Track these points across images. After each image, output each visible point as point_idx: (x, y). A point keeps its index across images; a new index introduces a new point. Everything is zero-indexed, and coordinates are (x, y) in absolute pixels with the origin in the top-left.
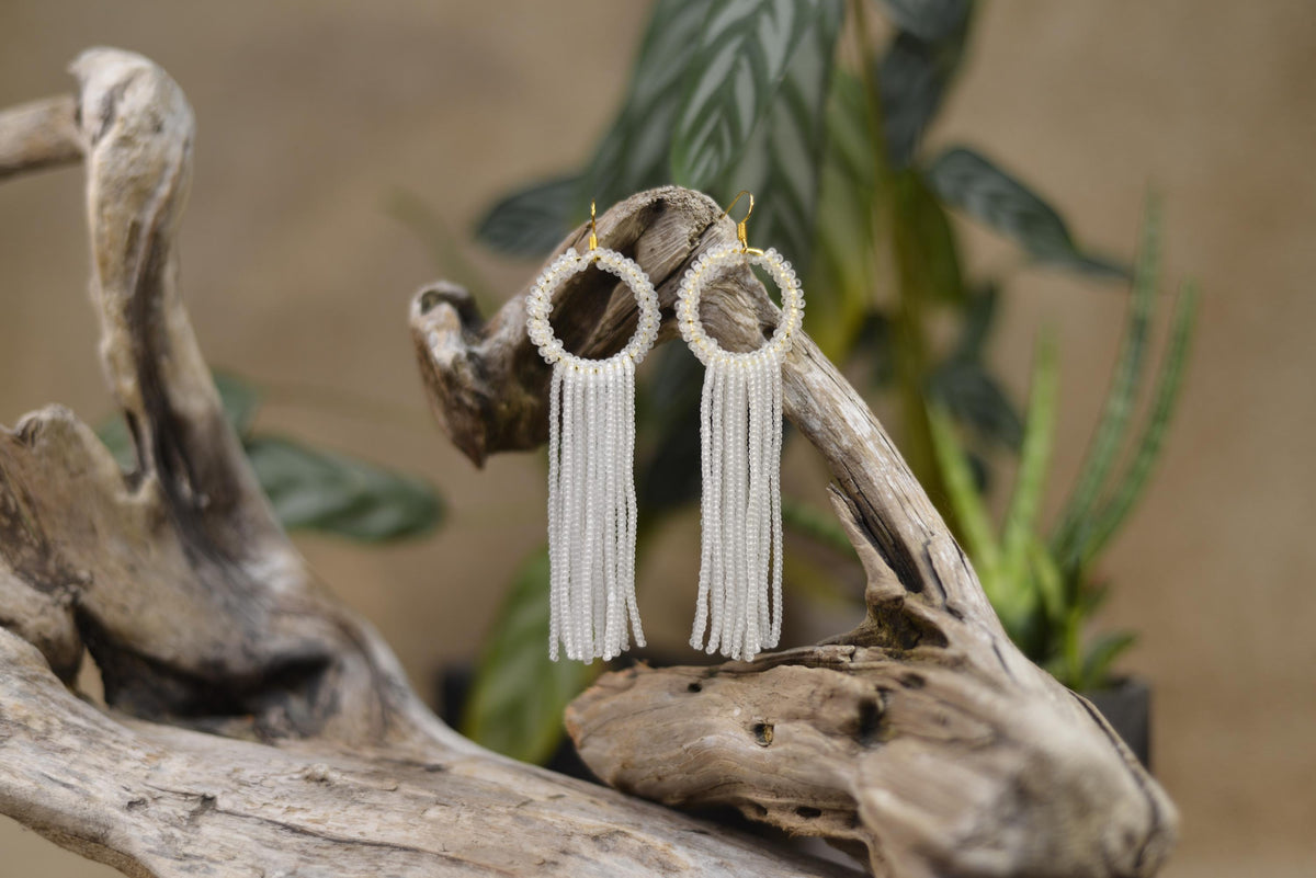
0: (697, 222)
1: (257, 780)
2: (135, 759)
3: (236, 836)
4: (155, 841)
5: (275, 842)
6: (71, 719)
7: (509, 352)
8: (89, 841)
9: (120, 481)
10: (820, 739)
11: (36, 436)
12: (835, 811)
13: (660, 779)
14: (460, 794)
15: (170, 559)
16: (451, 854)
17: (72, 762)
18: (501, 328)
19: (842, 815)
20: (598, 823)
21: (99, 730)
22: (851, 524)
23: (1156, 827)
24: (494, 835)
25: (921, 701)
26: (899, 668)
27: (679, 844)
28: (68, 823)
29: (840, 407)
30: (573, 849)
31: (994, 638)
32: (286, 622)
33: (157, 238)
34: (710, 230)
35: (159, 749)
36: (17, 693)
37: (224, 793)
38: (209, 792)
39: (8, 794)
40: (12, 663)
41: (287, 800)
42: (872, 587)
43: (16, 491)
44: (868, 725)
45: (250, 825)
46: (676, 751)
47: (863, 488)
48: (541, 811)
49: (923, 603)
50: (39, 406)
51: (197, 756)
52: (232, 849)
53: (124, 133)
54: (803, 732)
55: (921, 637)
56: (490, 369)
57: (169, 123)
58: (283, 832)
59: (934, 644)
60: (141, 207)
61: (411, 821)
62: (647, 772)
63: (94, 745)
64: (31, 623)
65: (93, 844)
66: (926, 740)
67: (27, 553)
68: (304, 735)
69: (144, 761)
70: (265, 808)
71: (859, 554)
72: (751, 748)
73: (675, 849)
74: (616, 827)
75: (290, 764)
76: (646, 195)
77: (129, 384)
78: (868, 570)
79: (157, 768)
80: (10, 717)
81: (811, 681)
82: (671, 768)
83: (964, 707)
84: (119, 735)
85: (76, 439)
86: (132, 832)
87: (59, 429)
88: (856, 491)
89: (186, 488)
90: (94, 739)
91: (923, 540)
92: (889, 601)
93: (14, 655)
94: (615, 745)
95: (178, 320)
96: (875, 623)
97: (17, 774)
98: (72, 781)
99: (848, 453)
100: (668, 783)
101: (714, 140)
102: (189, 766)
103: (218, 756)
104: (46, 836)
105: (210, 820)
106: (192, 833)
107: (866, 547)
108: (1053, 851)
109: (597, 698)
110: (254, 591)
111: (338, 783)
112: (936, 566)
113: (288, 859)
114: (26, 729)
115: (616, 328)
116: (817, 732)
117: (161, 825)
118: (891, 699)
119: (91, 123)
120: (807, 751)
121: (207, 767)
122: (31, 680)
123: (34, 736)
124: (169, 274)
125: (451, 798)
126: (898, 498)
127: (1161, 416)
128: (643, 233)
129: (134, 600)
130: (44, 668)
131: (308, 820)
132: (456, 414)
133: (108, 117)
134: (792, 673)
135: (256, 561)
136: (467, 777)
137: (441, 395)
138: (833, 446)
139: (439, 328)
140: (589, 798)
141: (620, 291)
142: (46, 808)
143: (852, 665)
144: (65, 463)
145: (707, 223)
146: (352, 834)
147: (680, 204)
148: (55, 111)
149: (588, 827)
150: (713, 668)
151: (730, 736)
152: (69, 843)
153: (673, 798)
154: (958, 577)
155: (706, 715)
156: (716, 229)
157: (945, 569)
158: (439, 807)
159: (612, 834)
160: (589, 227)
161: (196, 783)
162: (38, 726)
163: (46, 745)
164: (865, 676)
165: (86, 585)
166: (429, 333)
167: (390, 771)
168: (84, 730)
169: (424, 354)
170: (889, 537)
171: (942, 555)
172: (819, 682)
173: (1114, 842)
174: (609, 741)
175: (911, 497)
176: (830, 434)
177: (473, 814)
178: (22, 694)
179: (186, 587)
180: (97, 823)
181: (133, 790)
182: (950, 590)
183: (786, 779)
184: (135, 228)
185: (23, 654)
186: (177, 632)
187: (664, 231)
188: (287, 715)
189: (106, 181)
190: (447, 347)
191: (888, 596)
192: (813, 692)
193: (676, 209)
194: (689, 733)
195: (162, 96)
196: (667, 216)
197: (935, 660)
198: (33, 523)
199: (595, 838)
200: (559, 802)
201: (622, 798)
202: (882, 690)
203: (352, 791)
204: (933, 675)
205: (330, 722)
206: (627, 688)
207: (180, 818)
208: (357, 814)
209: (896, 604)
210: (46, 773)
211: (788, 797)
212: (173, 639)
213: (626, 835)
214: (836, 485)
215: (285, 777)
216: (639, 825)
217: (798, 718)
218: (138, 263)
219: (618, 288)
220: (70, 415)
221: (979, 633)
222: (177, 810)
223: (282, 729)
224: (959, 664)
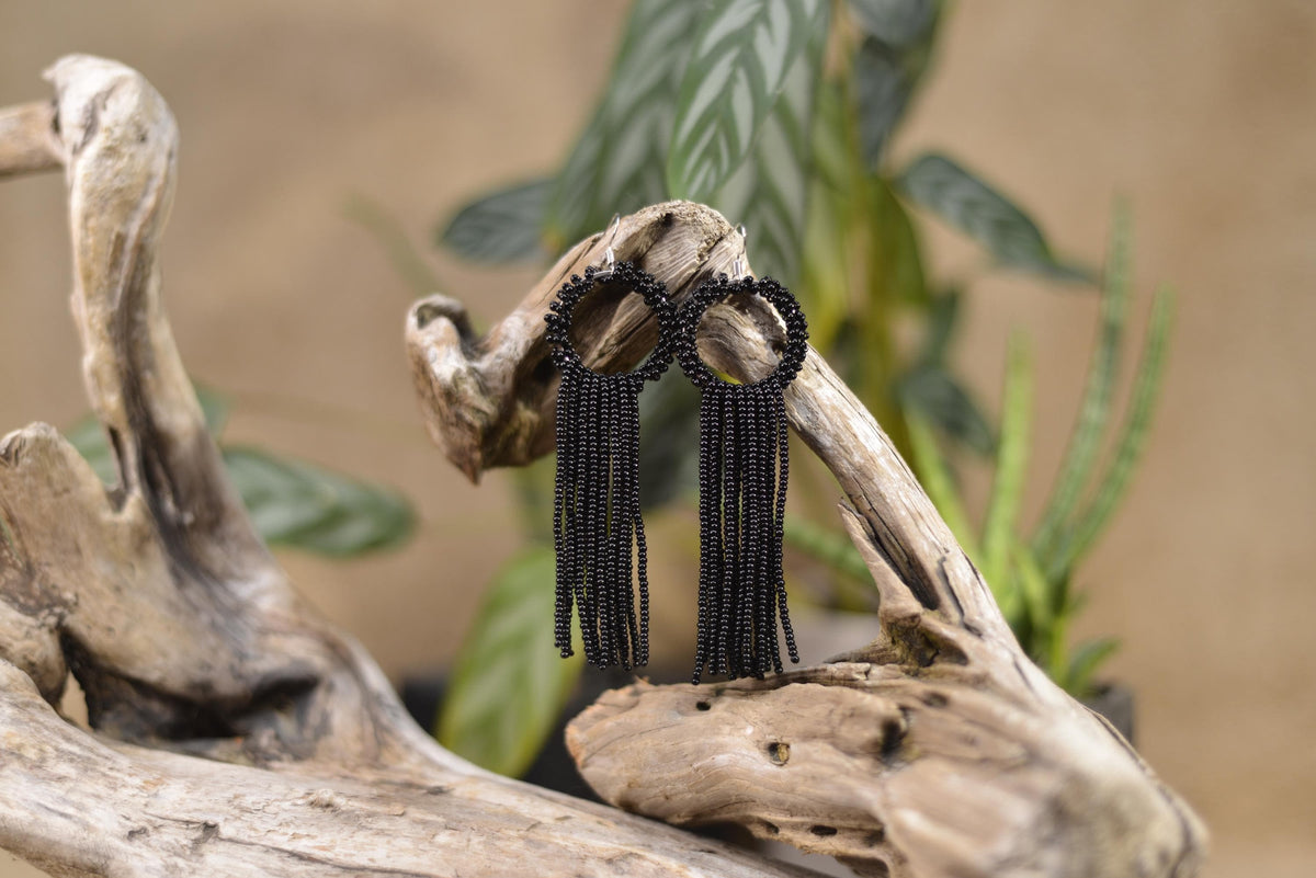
0: (706, 237)
1: (260, 806)
2: (132, 787)
3: (242, 865)
4: (158, 870)
5: (283, 870)
6: (65, 746)
7: (511, 367)
8: (87, 871)
9: (104, 501)
10: (841, 759)
11: (20, 455)
12: (852, 830)
13: (667, 798)
14: (467, 816)
15: (154, 576)
17: (67, 792)
18: (502, 343)
19: (859, 834)
20: (609, 845)
21: (94, 757)
22: (864, 541)
23: (1188, 847)
24: (507, 860)
25: (951, 721)
26: (919, 687)
27: (692, 865)
28: (67, 854)
29: (851, 424)
30: (587, 872)
31: (1014, 656)
32: (273, 641)
33: (141, 248)
34: (720, 244)
35: (156, 776)
36: (9, 720)
37: (226, 819)
38: (211, 819)
40: (2, 690)
41: (292, 826)
42: (887, 605)
44: (891, 744)
45: (254, 852)
46: (685, 771)
47: (875, 505)
48: (551, 833)
49: (940, 620)
50: (22, 426)
51: (195, 783)
53: (109, 143)
54: (822, 751)
55: (937, 654)
56: (490, 384)
57: (152, 136)
58: (291, 860)
59: (951, 662)
60: (126, 219)
61: (421, 846)
62: (655, 791)
63: (89, 773)
64: (17, 647)
65: (91, 875)
66: (955, 760)
67: (11, 574)
68: (298, 757)
69: (142, 788)
70: (269, 835)
71: (872, 571)
72: (766, 767)
73: (690, 871)
74: (629, 849)
75: (291, 789)
76: (655, 209)
77: (112, 401)
78: (881, 587)
79: (156, 795)
80: (3, 745)
81: (829, 700)
82: (680, 786)
83: (994, 727)
84: (114, 762)
85: (61, 456)
86: (134, 863)
87: (42, 446)
88: (869, 507)
89: (169, 506)
90: (89, 766)
91: (938, 556)
92: (905, 619)
93: (4, 681)
94: (621, 764)
95: (160, 334)
96: (889, 640)
97: (13, 804)
98: (70, 810)
99: (859, 469)
100: (676, 801)
102: (188, 793)
103: (217, 782)
104: (39, 867)
105: (214, 848)
106: (197, 861)
107: (880, 565)
108: (1091, 870)
109: (600, 717)
110: (238, 610)
111: (344, 809)
112: (953, 583)
114: (20, 757)
115: (619, 342)
116: (837, 751)
117: (165, 854)
118: (914, 719)
119: (72, 132)
120: (827, 771)
121: (207, 793)
122: (22, 706)
123: (29, 765)
124: (153, 287)
125: (460, 822)
126: (911, 514)
127: (1138, 422)
128: (651, 247)
129: (120, 622)
130: (34, 694)
131: (315, 847)
132: (453, 430)
133: (90, 128)
134: (806, 691)
135: (244, 579)
136: (471, 799)
137: (439, 411)
138: (845, 462)
139: (438, 343)
140: (595, 818)
141: (624, 308)
142: (42, 838)
143: (868, 683)
144: (49, 482)
145: (716, 238)
146: (361, 860)
147: (689, 219)
149: (600, 849)
150: (719, 685)
151: (744, 755)
152: (66, 873)
153: (679, 816)
154: (975, 594)
155: (718, 734)
156: (725, 244)
157: (961, 585)
158: (448, 832)
159: (625, 856)
160: (596, 241)
161: (196, 810)
162: (31, 754)
163: (41, 774)
164: (883, 694)
165: (71, 607)
166: (427, 348)
167: (394, 794)
168: (79, 757)
169: (422, 368)
170: (902, 554)
171: (958, 573)
172: (837, 701)
173: (1150, 861)
174: (614, 760)
175: (923, 513)
176: (842, 451)
177: (482, 839)
178: (15, 721)
179: (171, 605)
180: (97, 854)
181: (133, 819)
182: (967, 606)
183: (800, 798)
184: (120, 240)
185: (13, 680)
186: (164, 655)
187: (672, 246)
188: (277, 737)
189: (90, 193)
190: (447, 363)
191: (905, 614)
192: (831, 711)
193: (685, 224)
194: (699, 752)
195: (145, 105)
196: (675, 231)
197: (954, 679)
198: (17, 544)
199: (610, 861)
200: (567, 823)
201: (627, 818)
202: (904, 709)
203: (358, 816)
204: (957, 694)
205: (323, 744)
206: (632, 706)
207: (182, 847)
208: (365, 840)
209: (913, 621)
210: (42, 802)
211: (803, 815)
212: (160, 661)
213: (639, 857)
214: (847, 501)
215: (289, 803)
216: (649, 846)
217: (815, 737)
218: (122, 276)
219: (624, 302)
220: (53, 433)
221: (999, 650)
222: (179, 839)
223: (274, 751)
224: (979, 681)
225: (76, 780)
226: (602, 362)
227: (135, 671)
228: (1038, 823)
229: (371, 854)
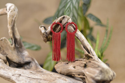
1: (25, 73)
2: (13, 71)
8: (8, 79)
9: (11, 45)
10: (81, 68)
11: (3, 40)
12: (82, 75)
14: (45, 74)
18: (48, 29)
20: (58, 76)
21: (9, 68)
22: (83, 47)
23: (114, 75)
24: (49, 77)
25: (91, 64)
26: (88, 61)
27: (66, 78)
28: (6, 77)
29: (82, 36)
30: (56, 79)
32: (27, 58)
33: (14, 21)
34: (69, 19)
35: (15, 70)
37: (22, 74)
38: (20, 74)
39: (1, 74)
40: (1, 62)
41: (28, 75)
42: (85, 53)
44: (85, 66)
45: (25, 77)
47: (84, 44)
49: (90, 54)
50: (3, 37)
51: (19, 71)
52: (23, 79)
53: (11, 11)
54: (79, 67)
57: (15, 10)
58: (28, 78)
59: (91, 58)
60: (13, 18)
61: (40, 76)
62: (63, 72)
64: (2, 58)
66: (91, 67)
67: (2, 51)
68: (29, 69)
70: (26, 75)
72: (73, 69)
75: (28, 71)
76: (63, 16)
77: (11, 35)
79: (15, 72)
80: (1, 67)
82: (65, 71)
83: (95, 64)
84: (11, 69)
85: (7, 40)
86: (13, 78)
87: (5, 39)
89: (17, 45)
91: (90, 49)
92: (87, 54)
95: (16, 29)
96: (85, 57)
97: (1, 72)
98: (7, 73)
100: (65, 73)
103: (21, 71)
104: (4, 79)
105: (21, 76)
106: (19, 78)
108: (104, 77)
109: (58, 65)
110: (24, 55)
111: (33, 73)
112: (91, 51)
113: (28, 80)
115: (60, 29)
120: (79, 69)
124: (15, 25)
126: (87, 45)
128: (62, 20)
129: (12, 56)
130: (4, 62)
131: (30, 76)
132: (44, 38)
133: (10, 9)
134: (77, 62)
135: (24, 52)
136: (45, 72)
137: (42, 36)
138: (81, 40)
139: (42, 29)
140: (57, 74)
142: (4, 76)
143: (83, 61)
144: (5, 43)
146: (35, 78)
148: (4, 9)
150: (69, 62)
151: (71, 68)
152: (6, 79)
155: (69, 66)
158: (43, 75)
159: (60, 77)
160: (57, 19)
162: (3, 68)
163: (4, 70)
164: (85, 61)
165: (7, 55)
167: (38, 72)
169: (41, 32)
170: (86, 48)
172: (80, 62)
173: (110, 76)
174: (59, 69)
177: (46, 76)
178: (2, 65)
179: (17, 55)
180: (9, 77)
181: (13, 74)
182: (93, 53)
184: (12, 20)
187: (64, 20)
190: (43, 31)
193: (66, 17)
194: (67, 68)
198: (2, 49)
199: (58, 78)
200: (54, 75)
201: (60, 74)
202: (87, 63)
204: (91, 61)
205: (31, 68)
206: (61, 64)
208: (35, 76)
210: (4, 72)
211: (77, 73)
212: (16, 60)
214: (81, 44)
216: (62, 77)
218: (13, 23)
221: (96, 57)
222: (17, 76)
223: (27, 68)
224: (94, 60)
225: (8, 70)
226: (58, 31)
227: (13, 61)
228: (99, 73)
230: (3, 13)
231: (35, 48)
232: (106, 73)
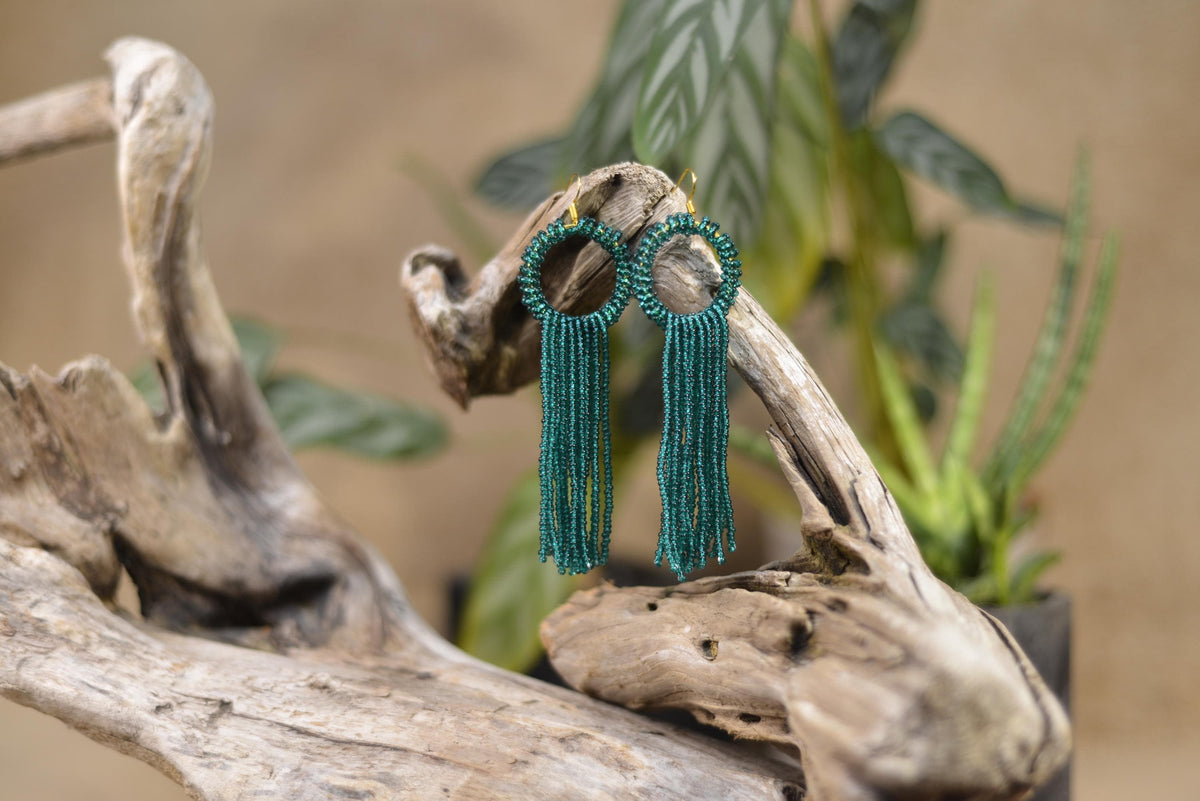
0: (650, 195)
1: (269, 687)
2: (163, 669)
3: (249, 737)
4: (179, 740)
5: (283, 742)
6: (108, 633)
7: (488, 309)
8: (124, 739)
9: (151, 422)
10: (757, 656)
11: (77, 385)
12: (773, 718)
13: (621, 686)
14: (445, 700)
15: (197, 488)
16: (435, 754)
17: (108, 671)
18: (481, 288)
19: (776, 721)
20: (565, 726)
21: (132, 642)
22: (788, 464)
23: (1048, 740)
24: (473, 737)
25: (847, 625)
26: (826, 593)
27: (636, 745)
28: (104, 724)
29: (778, 359)
30: (542, 750)
31: (910, 566)
32: (298, 545)
33: (180, 207)
34: (663, 201)
35: (184, 659)
36: (60, 610)
37: (239, 698)
38: (227, 697)
39: (52, 698)
40: (56, 584)
41: (294, 705)
42: (806, 520)
43: (60, 431)
44: (799, 644)
45: (261, 727)
46: (634, 664)
47: (798, 431)
48: (515, 715)
49: (850, 535)
50: (78, 357)
51: (217, 665)
52: (246, 749)
53: (150, 116)
54: (741, 648)
55: (848, 564)
56: (472, 324)
57: (190, 105)
58: (290, 733)
59: (859, 571)
60: (166, 180)
61: (401, 724)
62: (611, 680)
63: (127, 656)
64: (74, 548)
65: (127, 742)
66: (847, 659)
67: (70, 486)
68: (313, 645)
69: (170, 670)
70: (275, 712)
71: (795, 490)
72: (699, 661)
73: (632, 750)
74: (582, 730)
75: (298, 673)
76: (606, 171)
77: (158, 337)
78: (802, 504)
79: (182, 676)
80: (54, 631)
81: (751, 604)
82: (631, 677)
83: (880, 630)
84: (149, 647)
85: (112, 385)
86: (159, 733)
87: (96, 377)
89: (210, 427)
91: (851, 478)
92: (820, 533)
93: (58, 577)
94: (583, 656)
95: (201, 279)
96: (809, 551)
97: (61, 681)
98: (108, 688)
99: (784, 400)
100: (628, 691)
101: (672, 113)
102: (210, 674)
103: (235, 666)
104: (86, 734)
105: (227, 722)
106: (212, 733)
107: (801, 484)
108: (953, 759)
109: (568, 614)
110: (270, 517)
111: (338, 690)
112: (861, 502)
113: (294, 758)
114: (68, 642)
115: (581, 287)
116: (753, 648)
117: (184, 726)
118: (818, 620)
119: (122, 106)
120: (746, 666)
121: (226, 675)
122: (72, 598)
123: (75, 648)
124: (192, 239)
125: (437, 704)
126: (829, 440)
128: (603, 204)
129: (164, 526)
130: (85, 588)
131: (311, 723)
132: (442, 363)
133: (136, 101)
134: (735, 596)
135: (273, 490)
136: (452, 684)
137: (430, 346)
138: (772, 393)
139: (426, 288)
140: (561, 702)
141: (584, 256)
142: (85, 711)
143: (787, 589)
144: (103, 407)
145: (660, 196)
146: (349, 735)
147: (635, 179)
148: (93, 93)
149: (556, 730)
150: (669, 588)
151: (681, 651)
152: (107, 741)
153: (634, 703)
154: (881, 512)
155: (661, 632)
156: (667, 201)
157: (869, 504)
158: (426, 712)
159: (577, 736)
160: (556, 199)
161: (215, 689)
162: (78, 639)
163: (85, 656)
164: (797, 599)
165: (122, 514)
166: (417, 293)
167: (386, 679)
168: (119, 642)
169: (413, 310)
170: (820, 475)
171: (867, 491)
172: (757, 605)
173: (1009, 751)
174: (577, 652)
175: (841, 439)
176: (770, 385)
177: (454, 718)
178: (64, 611)
179: (211, 514)
180: (129, 725)
181: (161, 694)
182: (873, 523)
183: (729, 689)
184: (161, 199)
185: (65, 576)
186: (202, 554)
187: (621, 203)
188: (299, 627)
189: (134, 159)
190: (434, 305)
191: (819, 529)
192: (751, 614)
193: (632, 183)
194: (646, 647)
195: (184, 82)
196: (624, 189)
197: (859, 586)
198: (75, 460)
199: (562, 740)
200: (532, 707)
201: (590, 702)
202: (811, 613)
203: (350, 697)
204: (855, 600)
205: (337, 635)
206: (594, 605)
207: (201, 720)
208: (354, 718)
209: (826, 535)
210: (86, 680)
211: (731, 704)
212: (199, 560)
213: (589, 737)
214: (775, 428)
215: (293, 685)
216: (602, 728)
217: (739, 636)
218: (164, 229)
219: (582, 252)
220: (106, 365)
221: (896, 562)
222: (198, 713)
223: (294, 639)
224: (879, 590)
225: (115, 662)
226: (567, 305)
227: (179, 570)
228: (908, 716)
229: (359, 730)
230: (84, 121)
231: (394, 437)
232: (964, 722)
